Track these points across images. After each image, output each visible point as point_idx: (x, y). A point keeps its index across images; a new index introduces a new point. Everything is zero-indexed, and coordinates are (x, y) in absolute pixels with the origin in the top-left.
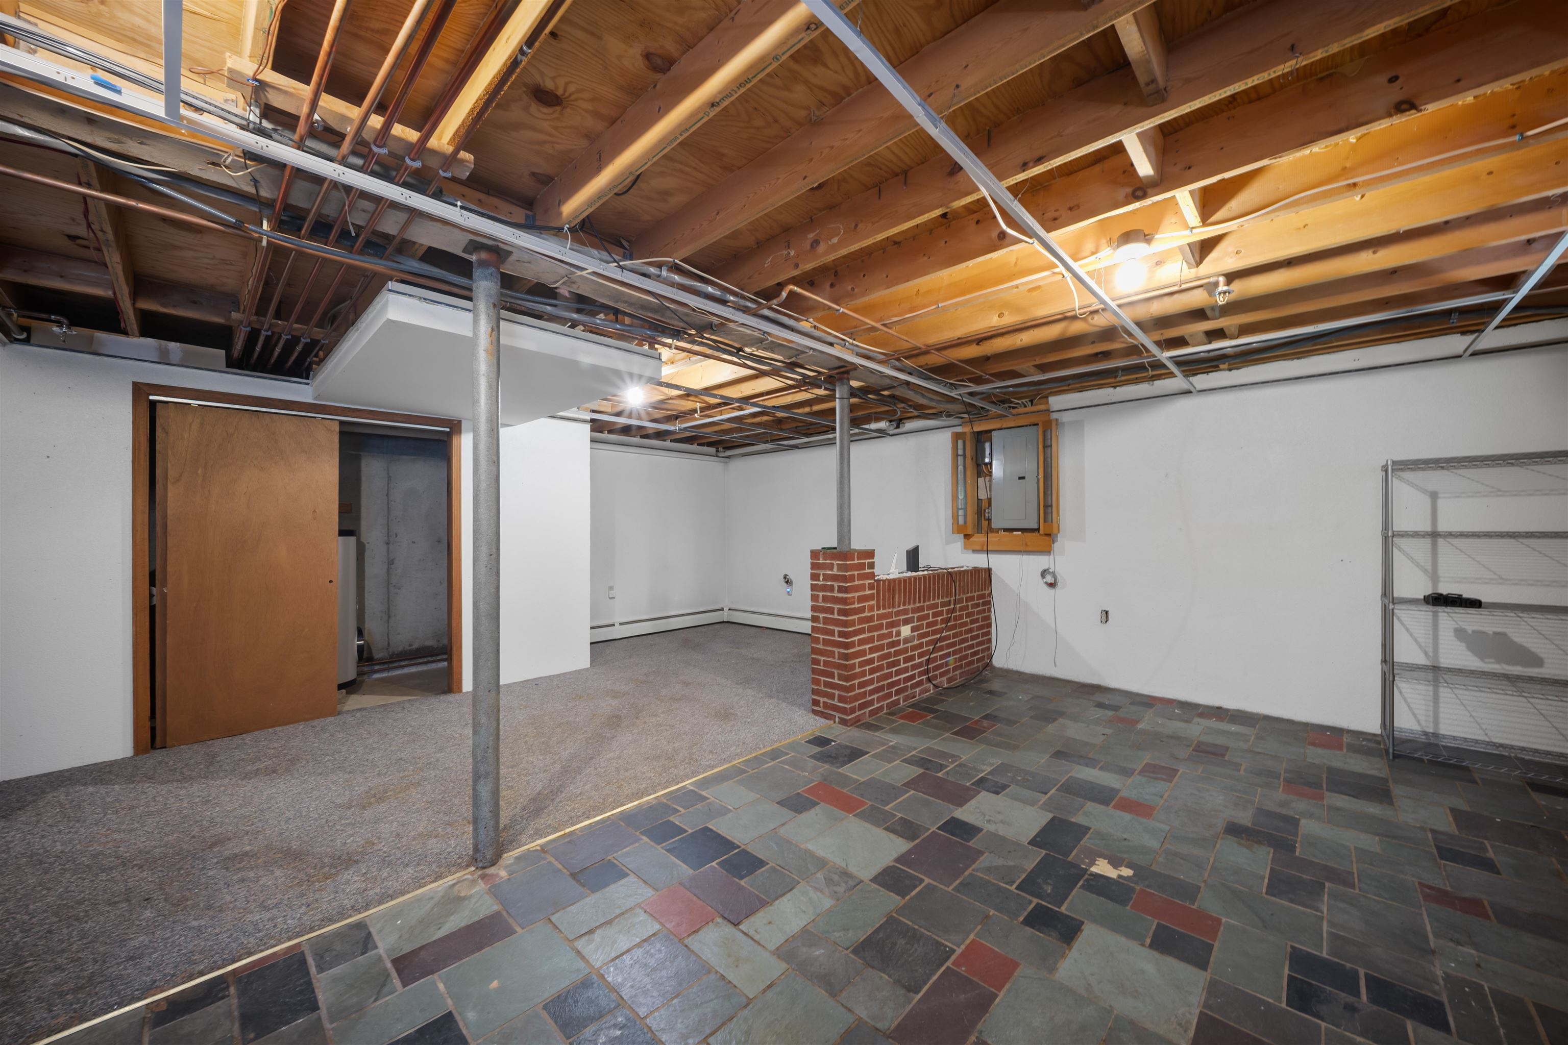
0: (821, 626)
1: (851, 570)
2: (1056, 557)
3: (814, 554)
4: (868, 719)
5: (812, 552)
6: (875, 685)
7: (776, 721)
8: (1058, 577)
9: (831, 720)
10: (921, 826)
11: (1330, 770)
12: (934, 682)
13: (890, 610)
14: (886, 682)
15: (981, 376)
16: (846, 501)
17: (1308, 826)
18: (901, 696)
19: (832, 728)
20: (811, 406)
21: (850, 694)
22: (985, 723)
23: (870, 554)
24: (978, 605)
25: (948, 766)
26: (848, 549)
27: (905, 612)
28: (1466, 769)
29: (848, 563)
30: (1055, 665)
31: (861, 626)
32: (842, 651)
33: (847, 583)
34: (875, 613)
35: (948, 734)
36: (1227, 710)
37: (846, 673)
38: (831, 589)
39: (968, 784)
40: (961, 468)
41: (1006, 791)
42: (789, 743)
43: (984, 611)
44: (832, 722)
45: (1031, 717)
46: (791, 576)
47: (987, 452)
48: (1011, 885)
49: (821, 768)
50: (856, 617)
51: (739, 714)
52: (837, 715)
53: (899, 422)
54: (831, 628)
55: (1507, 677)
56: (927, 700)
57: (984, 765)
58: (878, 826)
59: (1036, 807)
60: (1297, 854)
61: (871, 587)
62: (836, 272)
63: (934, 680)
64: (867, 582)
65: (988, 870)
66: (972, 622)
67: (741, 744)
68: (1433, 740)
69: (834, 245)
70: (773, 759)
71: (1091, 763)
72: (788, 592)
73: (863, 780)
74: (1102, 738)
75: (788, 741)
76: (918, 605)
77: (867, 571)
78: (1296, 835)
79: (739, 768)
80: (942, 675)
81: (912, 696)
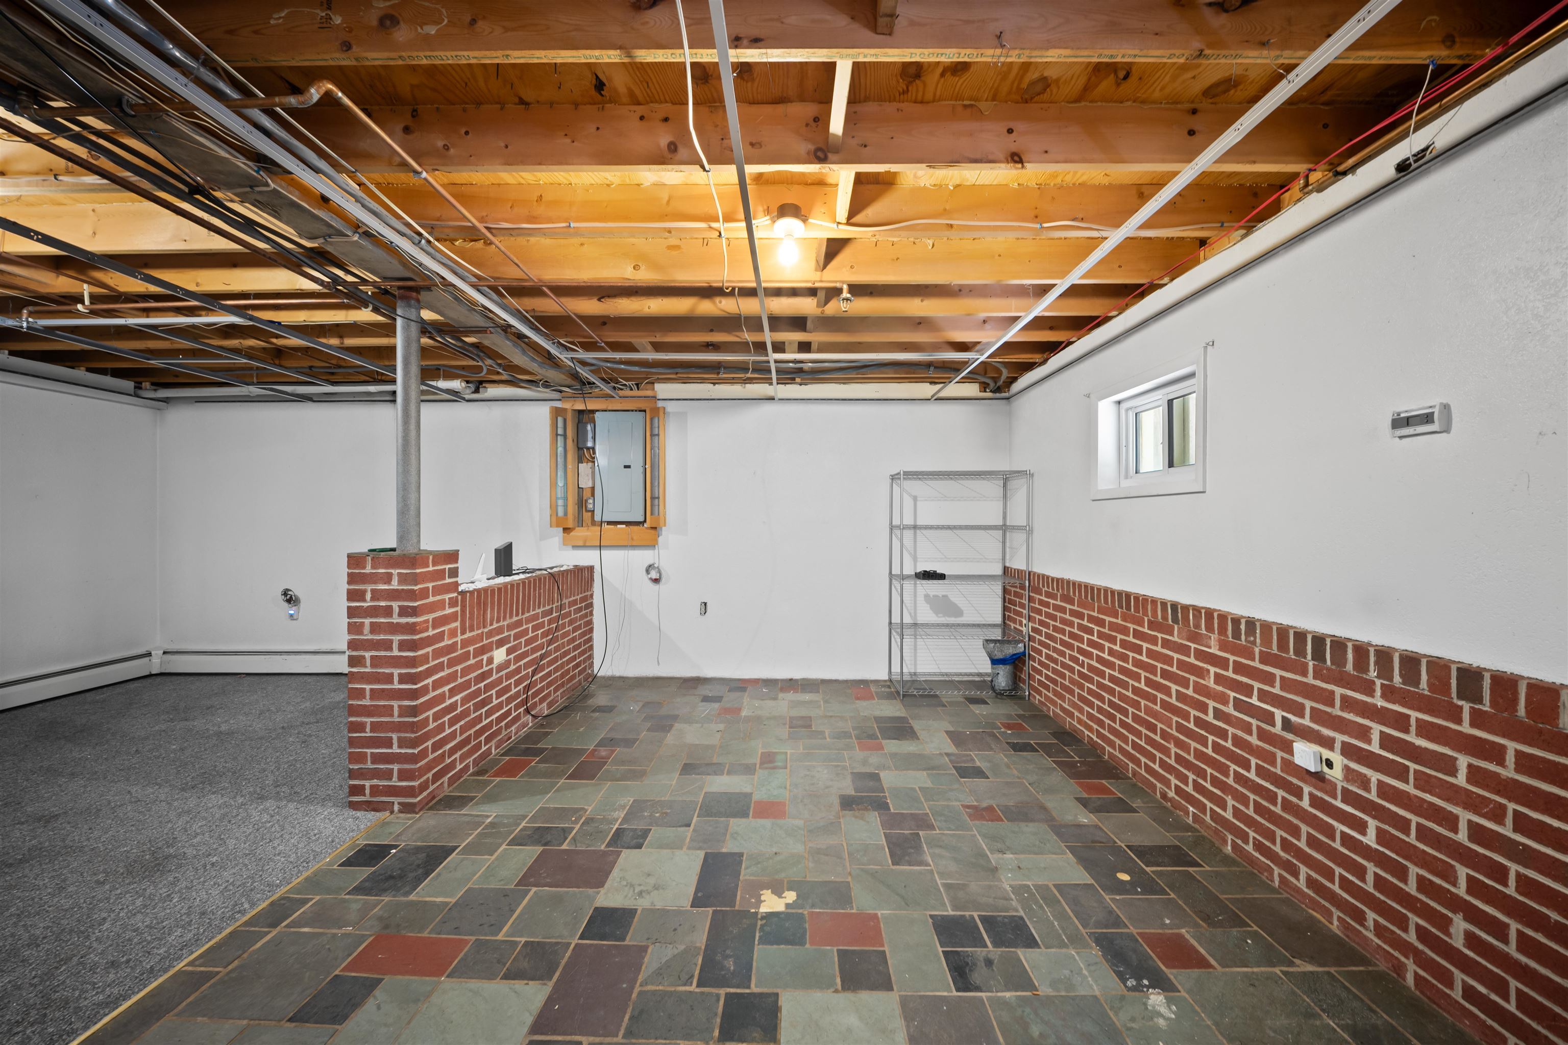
0: (368, 670)
1: (423, 582)
2: (661, 551)
3: (355, 560)
4: (447, 791)
5: (350, 556)
6: (459, 739)
7: (276, 843)
8: (663, 572)
9: (385, 810)
10: (557, 943)
11: (878, 719)
12: (533, 713)
13: (480, 631)
14: (472, 731)
15: (597, 342)
16: (413, 479)
17: (889, 778)
18: (493, 743)
19: (388, 823)
20: (341, 337)
21: (419, 765)
22: (603, 752)
23: (453, 556)
24: (580, 609)
25: (574, 828)
26: (416, 551)
27: (500, 630)
28: (936, 696)
29: (418, 571)
30: (658, 663)
31: (437, 662)
32: (406, 703)
33: (416, 600)
34: (459, 638)
35: (562, 781)
36: (796, 681)
37: (413, 736)
38: (388, 611)
39: (603, 847)
40: (560, 450)
41: (648, 839)
42: (306, 879)
43: (586, 615)
44: (387, 813)
45: (649, 730)
46: (297, 591)
47: (590, 435)
48: (691, 985)
49: (375, 906)
50: (430, 649)
51: (190, 852)
52: (396, 800)
53: (479, 386)
54: (387, 671)
55: (947, 625)
56: (528, 738)
57: (615, 810)
58: (491, 977)
59: (685, 849)
60: (892, 810)
61: (453, 602)
62: (415, 110)
63: (532, 710)
64: (447, 597)
65: (659, 973)
66: (574, 630)
67: (195, 917)
68: (914, 678)
69: (427, 38)
70: (274, 925)
71: (717, 769)
72: (291, 616)
73: (453, 900)
74: (719, 735)
75: (305, 875)
76: (515, 619)
77: (448, 580)
78: (883, 791)
79: (192, 973)
80: (542, 701)
81: (506, 738)
